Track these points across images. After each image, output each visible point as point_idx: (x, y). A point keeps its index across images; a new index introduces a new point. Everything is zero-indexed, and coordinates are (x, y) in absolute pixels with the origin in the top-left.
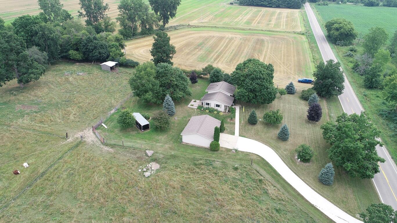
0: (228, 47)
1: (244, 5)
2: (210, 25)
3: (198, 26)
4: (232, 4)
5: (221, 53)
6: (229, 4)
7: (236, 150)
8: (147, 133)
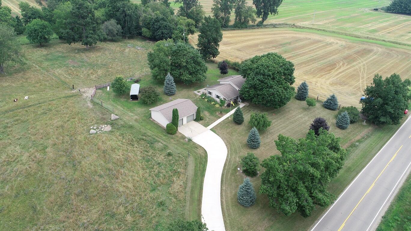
0: (314, 51)
1: (392, 13)
2: (320, 27)
3: (304, 27)
4: (376, 10)
5: (299, 55)
6: (372, 9)
7: (190, 140)
8: (133, 103)
